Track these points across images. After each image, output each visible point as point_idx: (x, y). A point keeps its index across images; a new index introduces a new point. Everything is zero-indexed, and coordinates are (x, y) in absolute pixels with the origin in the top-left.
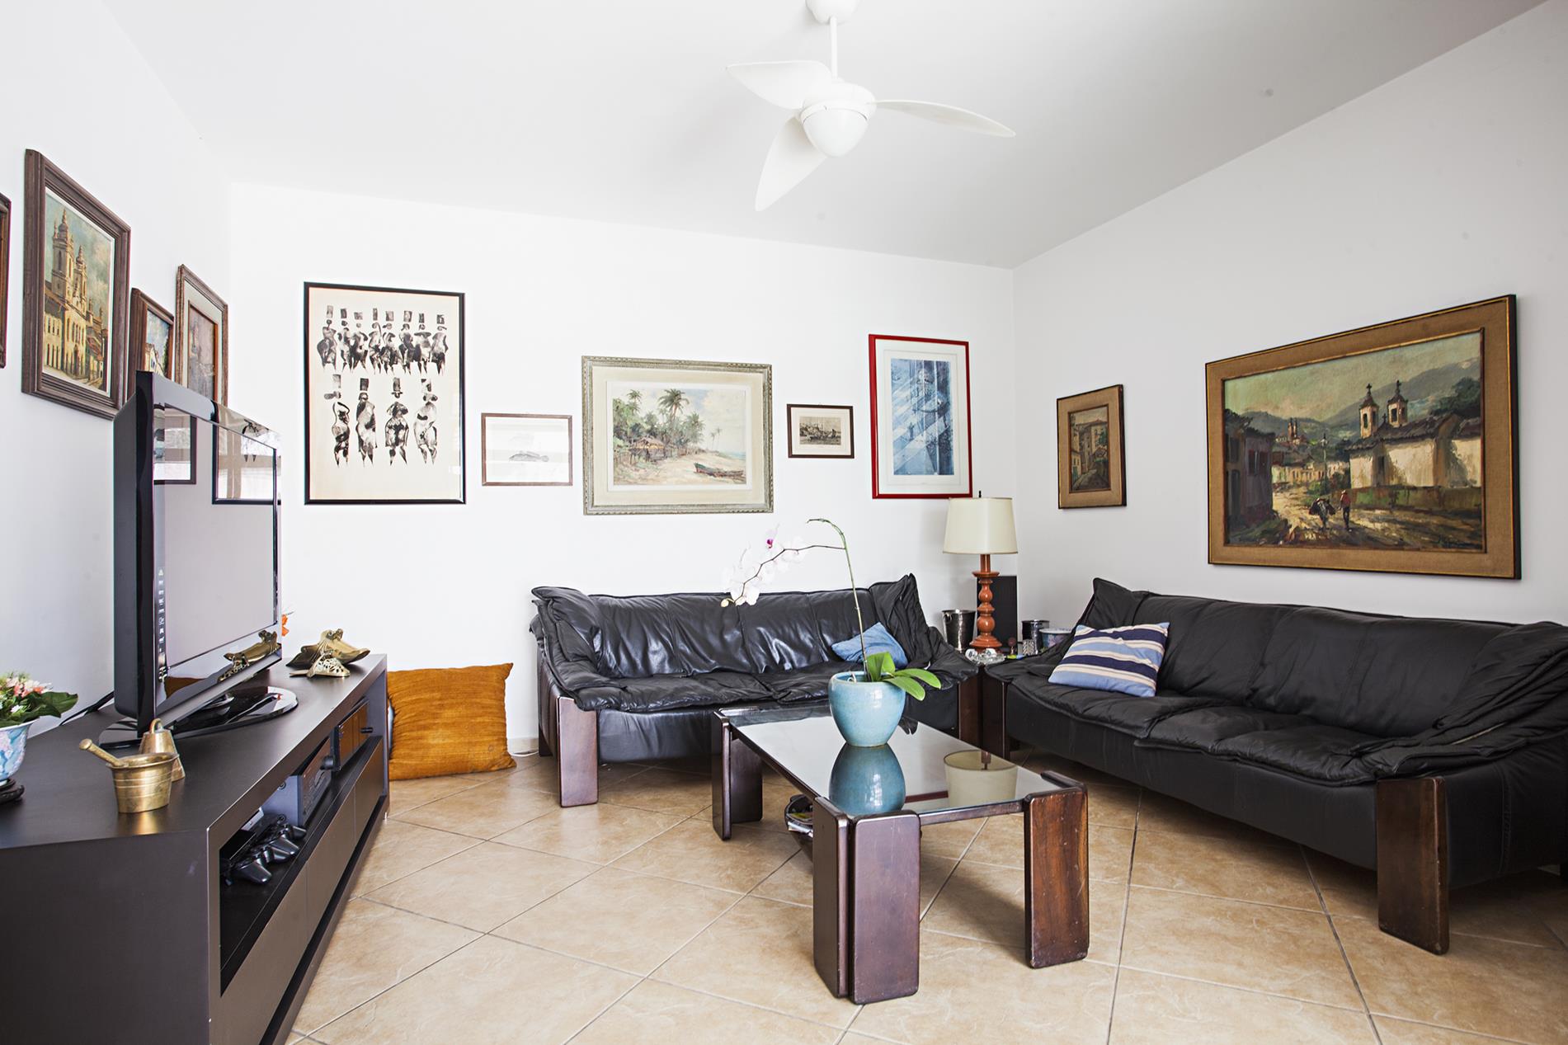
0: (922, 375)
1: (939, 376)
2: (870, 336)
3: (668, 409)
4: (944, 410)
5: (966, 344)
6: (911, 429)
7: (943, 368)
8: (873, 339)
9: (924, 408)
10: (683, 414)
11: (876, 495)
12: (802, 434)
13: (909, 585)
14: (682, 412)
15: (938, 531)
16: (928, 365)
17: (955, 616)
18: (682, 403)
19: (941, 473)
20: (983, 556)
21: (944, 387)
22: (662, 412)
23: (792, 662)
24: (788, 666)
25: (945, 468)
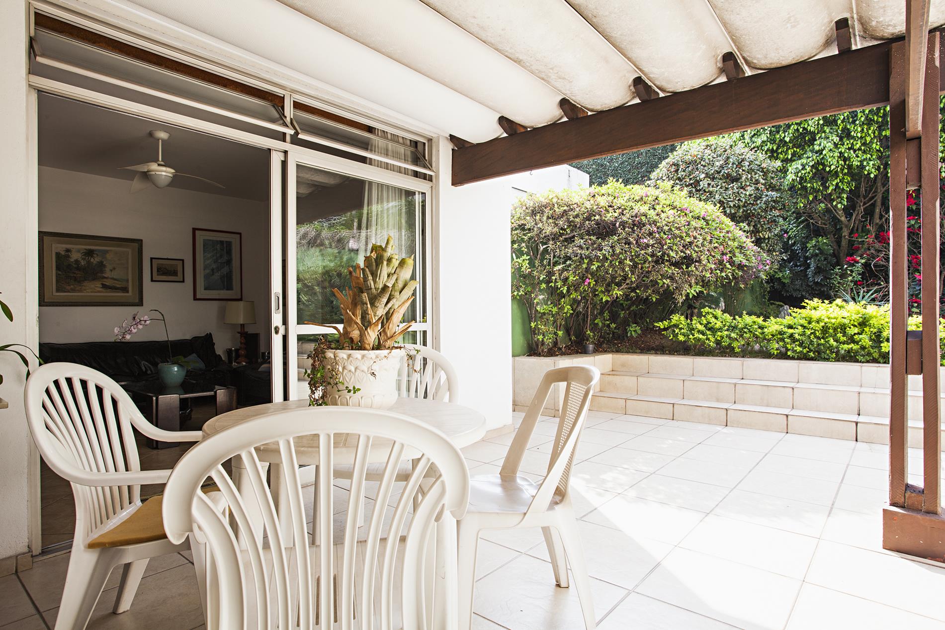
0: (218, 247)
1: (227, 247)
2: (193, 229)
3: (87, 258)
4: (229, 262)
5: (240, 234)
6: (213, 270)
7: (229, 244)
8: (194, 230)
9: (219, 261)
10: (95, 260)
11: (195, 299)
12: (158, 271)
13: (209, 337)
14: (94, 260)
15: (222, 314)
16: (222, 242)
17: (231, 350)
18: (95, 255)
19: (227, 290)
20: (241, 325)
21: (229, 252)
22: (84, 259)
23: (151, 371)
24: (149, 372)
25: (229, 287)
